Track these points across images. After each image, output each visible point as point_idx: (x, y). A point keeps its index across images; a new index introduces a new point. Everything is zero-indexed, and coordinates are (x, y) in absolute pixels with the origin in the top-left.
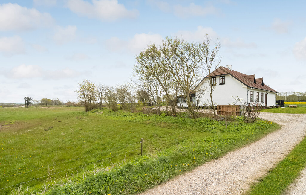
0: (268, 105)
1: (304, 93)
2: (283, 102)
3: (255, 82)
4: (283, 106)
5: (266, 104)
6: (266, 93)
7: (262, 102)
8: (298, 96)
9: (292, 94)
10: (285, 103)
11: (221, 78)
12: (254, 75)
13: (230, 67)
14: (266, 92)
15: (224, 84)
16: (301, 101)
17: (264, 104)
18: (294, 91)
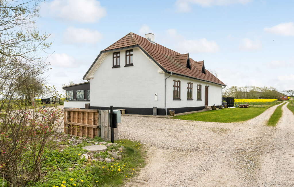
0: (210, 104)
1: (263, 88)
2: (232, 99)
3: (188, 66)
4: (233, 106)
5: (206, 103)
6: (205, 85)
7: (199, 99)
8: (258, 92)
9: (252, 89)
10: (236, 101)
11: (128, 54)
12: (187, 54)
13: (150, 37)
14: (207, 83)
15: (131, 65)
16: (260, 98)
17: (201, 104)
18: (254, 86)
